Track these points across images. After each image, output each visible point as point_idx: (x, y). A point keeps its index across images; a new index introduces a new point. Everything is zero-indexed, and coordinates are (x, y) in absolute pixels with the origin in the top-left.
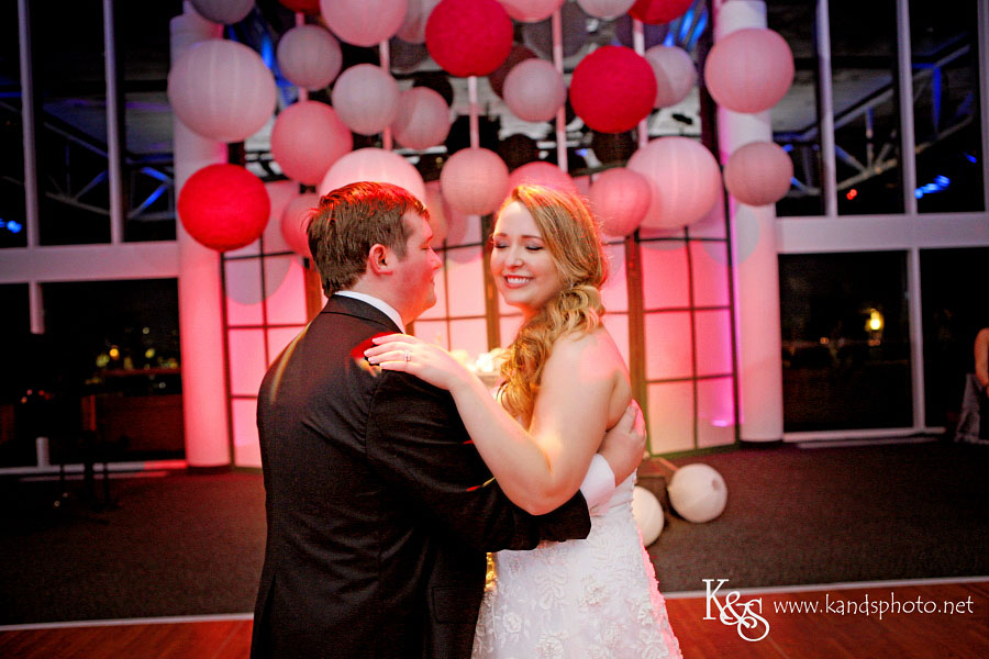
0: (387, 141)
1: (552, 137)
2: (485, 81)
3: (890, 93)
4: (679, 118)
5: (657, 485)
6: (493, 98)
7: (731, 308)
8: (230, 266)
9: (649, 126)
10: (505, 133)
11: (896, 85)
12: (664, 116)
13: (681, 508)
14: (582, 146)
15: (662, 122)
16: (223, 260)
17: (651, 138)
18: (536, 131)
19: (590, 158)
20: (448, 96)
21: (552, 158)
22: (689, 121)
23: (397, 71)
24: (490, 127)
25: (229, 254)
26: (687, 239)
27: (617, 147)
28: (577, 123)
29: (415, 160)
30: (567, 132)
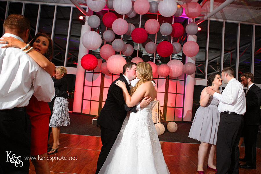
0: (120, 53)
1: (153, 56)
2: (141, 44)
3: (219, 57)
4: (179, 56)
5: (165, 124)
6: (142, 47)
7: (184, 94)
8: (87, 74)
9: (172, 57)
10: (143, 54)
11: (221, 56)
12: (176, 55)
13: (169, 129)
14: (159, 59)
15: (175, 56)
16: (85, 72)
17: (172, 59)
18: (150, 55)
19: (160, 62)
20: (133, 46)
21: (152, 61)
22: (181, 57)
23: (123, 40)
24: (141, 53)
25: (87, 71)
26: (177, 80)
27: (165, 60)
28: (158, 55)
29: (125, 58)
30: (156, 56)
